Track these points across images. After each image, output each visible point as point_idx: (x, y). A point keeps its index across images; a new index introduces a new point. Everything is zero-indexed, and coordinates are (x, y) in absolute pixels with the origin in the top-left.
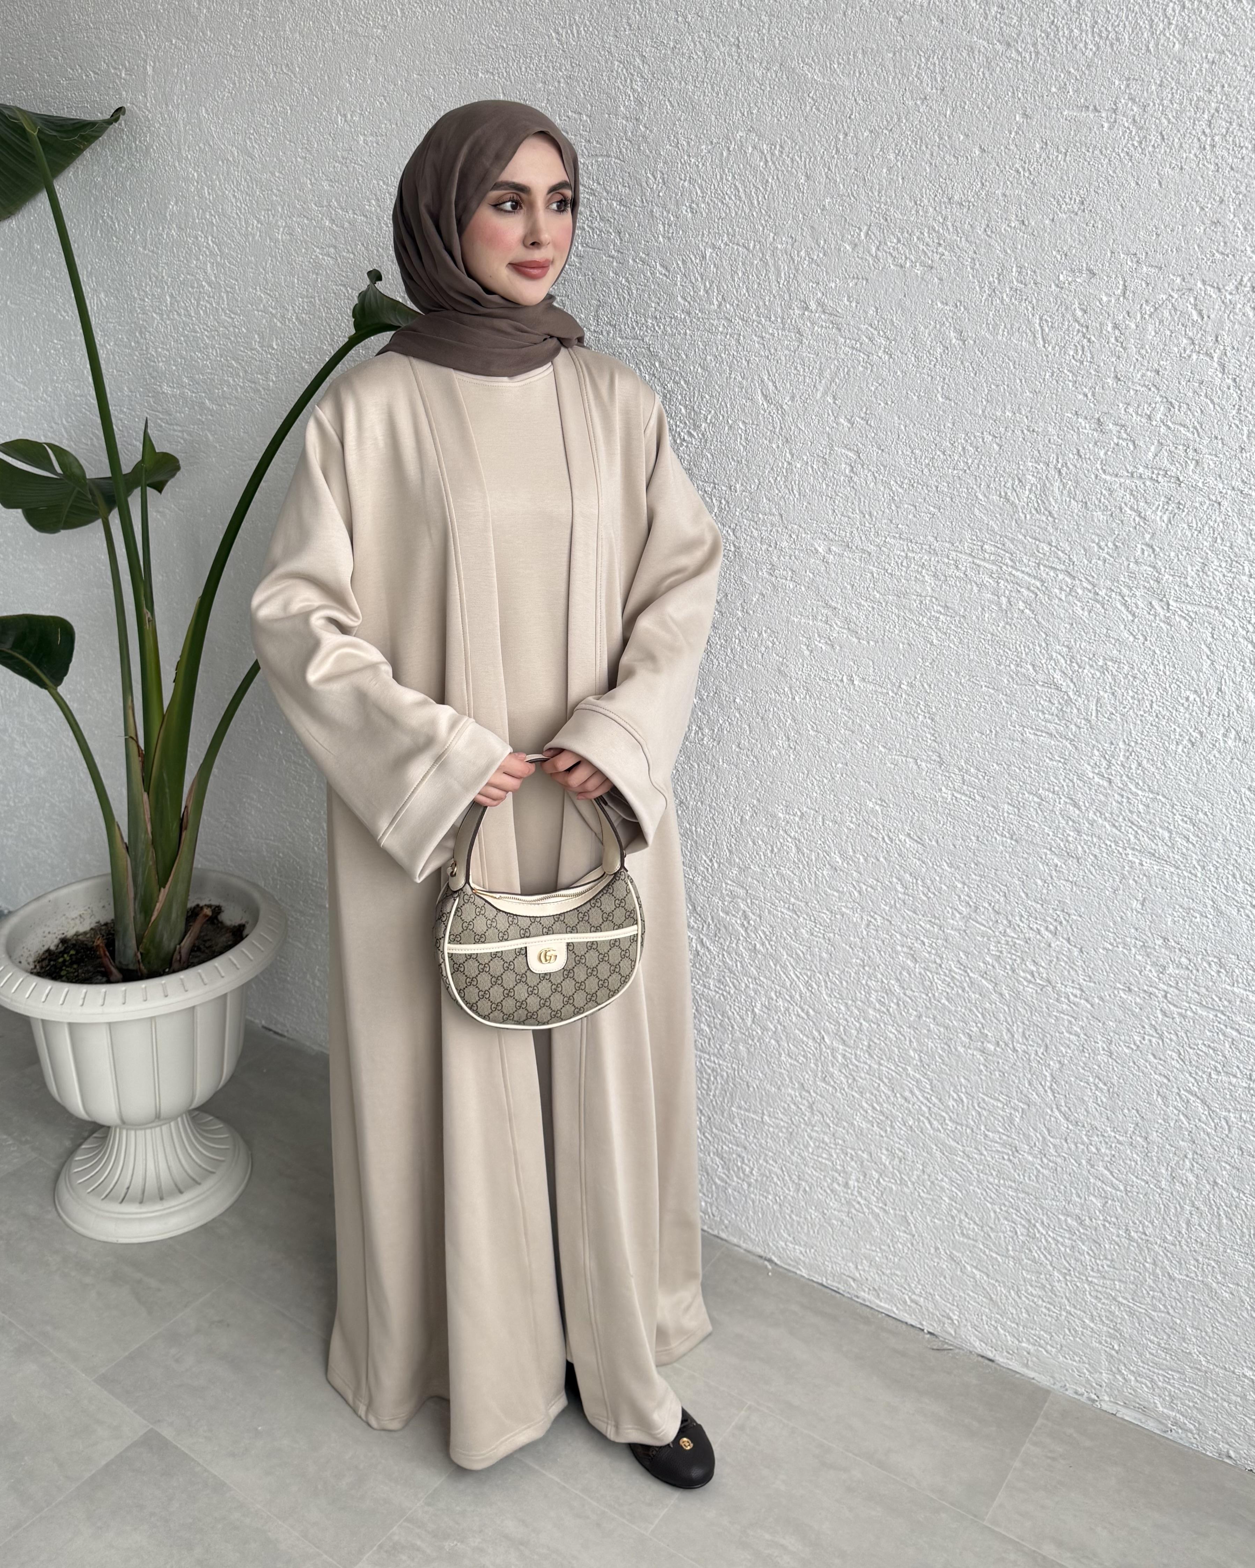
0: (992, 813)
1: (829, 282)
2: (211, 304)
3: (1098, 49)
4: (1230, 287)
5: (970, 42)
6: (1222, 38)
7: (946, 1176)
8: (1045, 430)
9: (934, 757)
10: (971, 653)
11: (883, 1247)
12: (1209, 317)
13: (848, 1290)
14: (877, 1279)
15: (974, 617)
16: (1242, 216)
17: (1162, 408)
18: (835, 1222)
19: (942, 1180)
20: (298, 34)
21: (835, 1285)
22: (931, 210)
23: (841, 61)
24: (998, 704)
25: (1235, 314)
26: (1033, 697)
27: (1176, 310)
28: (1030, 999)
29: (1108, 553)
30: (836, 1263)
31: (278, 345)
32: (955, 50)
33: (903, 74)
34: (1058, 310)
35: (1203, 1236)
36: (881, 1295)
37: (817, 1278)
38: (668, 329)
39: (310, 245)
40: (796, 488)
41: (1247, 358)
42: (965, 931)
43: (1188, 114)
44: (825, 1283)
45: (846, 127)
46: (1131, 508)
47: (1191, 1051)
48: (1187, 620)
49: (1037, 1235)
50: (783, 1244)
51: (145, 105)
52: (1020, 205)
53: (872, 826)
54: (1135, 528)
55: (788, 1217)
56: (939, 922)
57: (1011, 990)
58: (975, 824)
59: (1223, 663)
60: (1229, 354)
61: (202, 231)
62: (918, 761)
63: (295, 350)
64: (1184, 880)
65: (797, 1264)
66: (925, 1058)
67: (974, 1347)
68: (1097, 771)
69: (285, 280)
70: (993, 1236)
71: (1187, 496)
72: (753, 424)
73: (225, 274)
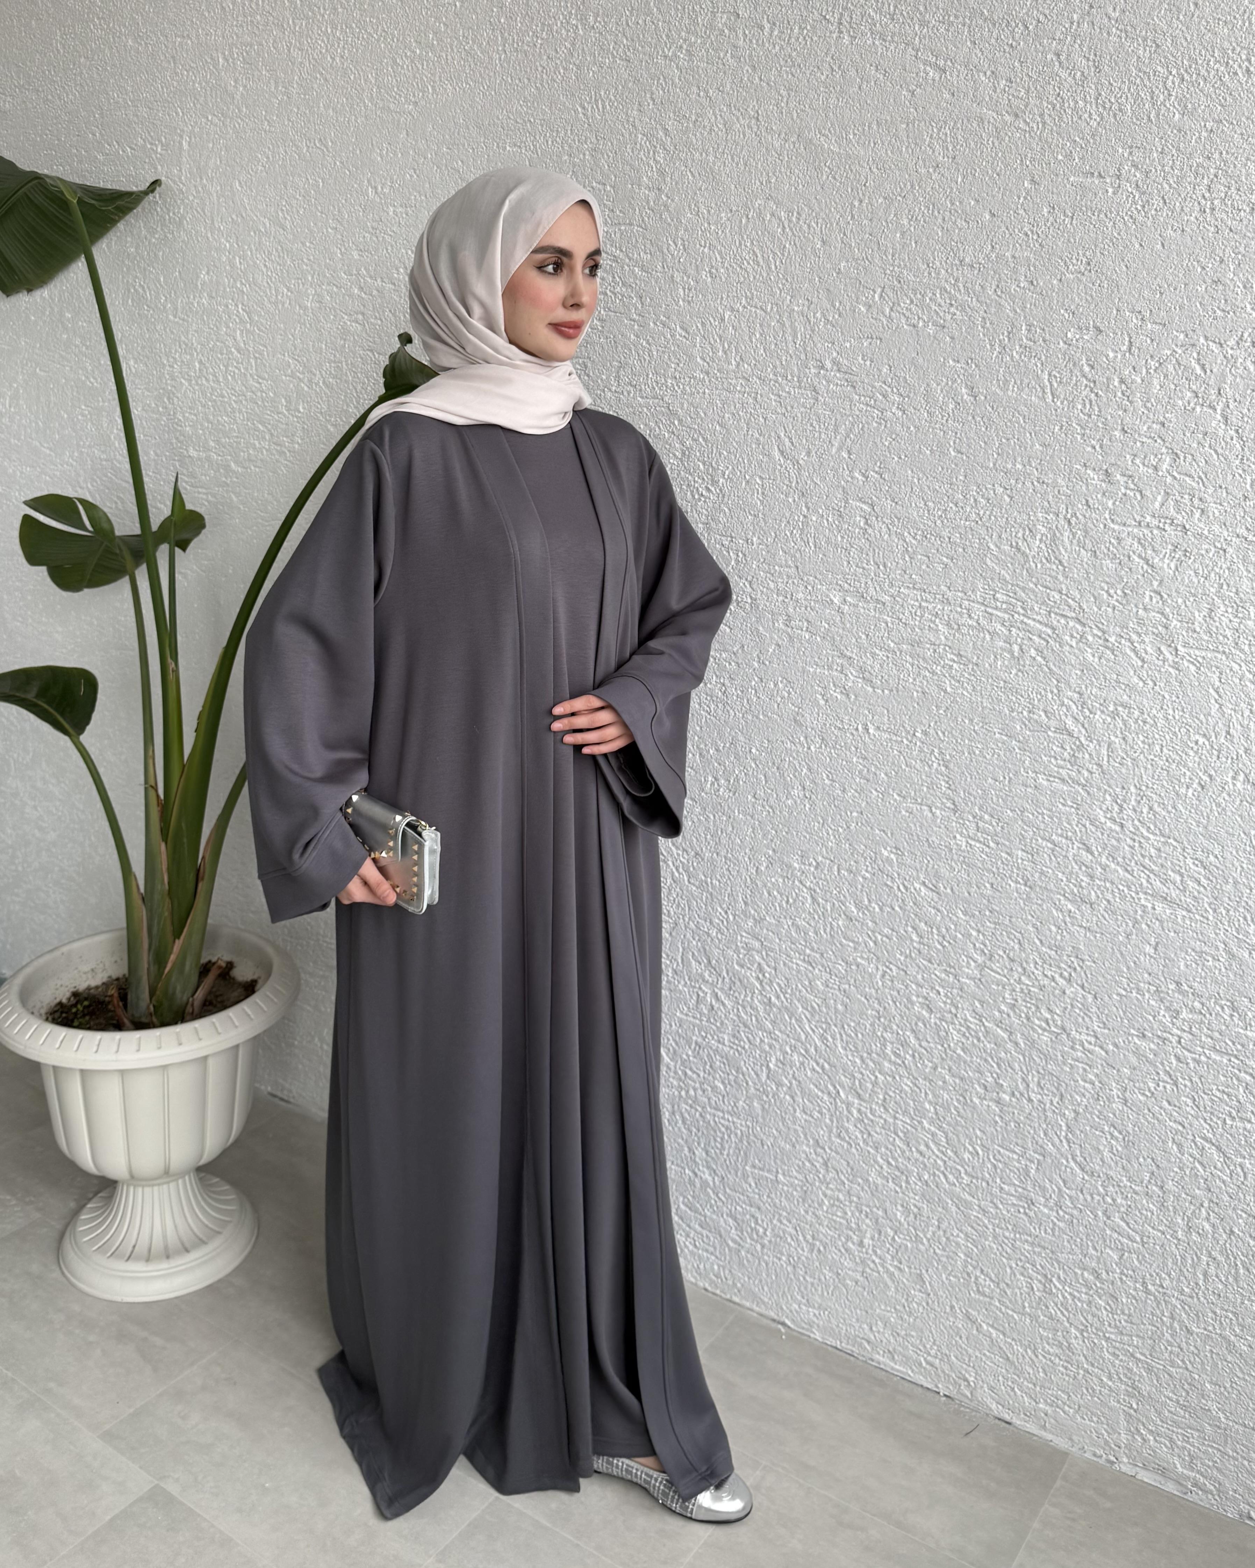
0: (1006, 859)
1: (844, 341)
2: (240, 371)
3: (1102, 119)
4: (1232, 342)
5: (980, 113)
6: (1219, 108)
7: (961, 1231)
8: (1055, 481)
9: (949, 805)
10: (984, 700)
11: (898, 1307)
12: (1211, 371)
13: (862, 1353)
14: (892, 1341)
15: (987, 665)
16: (1241, 275)
17: (1168, 459)
18: (848, 1282)
19: (958, 1236)
20: (331, 111)
21: (849, 1348)
22: (943, 272)
23: (856, 131)
24: (1011, 750)
25: (1237, 368)
26: (1046, 743)
27: (1179, 364)
28: (1044, 1046)
29: (1117, 601)
30: (850, 1325)
31: (304, 408)
32: (965, 121)
33: (916, 144)
34: (1066, 366)
35: (1221, 1287)
36: (896, 1357)
37: (831, 1341)
38: (687, 388)
39: (338, 312)
40: (811, 541)
41: (1249, 410)
42: (980, 980)
43: (1189, 179)
44: (839, 1347)
45: (861, 195)
46: (1140, 556)
47: (1205, 1097)
48: (1195, 665)
49: (1054, 1291)
50: (797, 1307)
51: (180, 179)
52: (1029, 266)
53: (887, 875)
54: (1143, 576)
55: (801, 1279)
56: (953, 970)
57: (1026, 1038)
58: (989, 871)
59: (1230, 706)
60: (1231, 407)
61: (233, 300)
62: (934, 810)
63: (321, 413)
64: (1196, 923)
65: (811, 1326)
66: (940, 1110)
67: (991, 1409)
68: (1108, 816)
69: (313, 346)
70: (1009, 1293)
71: (1193, 543)
72: (770, 479)
73: (254, 341)
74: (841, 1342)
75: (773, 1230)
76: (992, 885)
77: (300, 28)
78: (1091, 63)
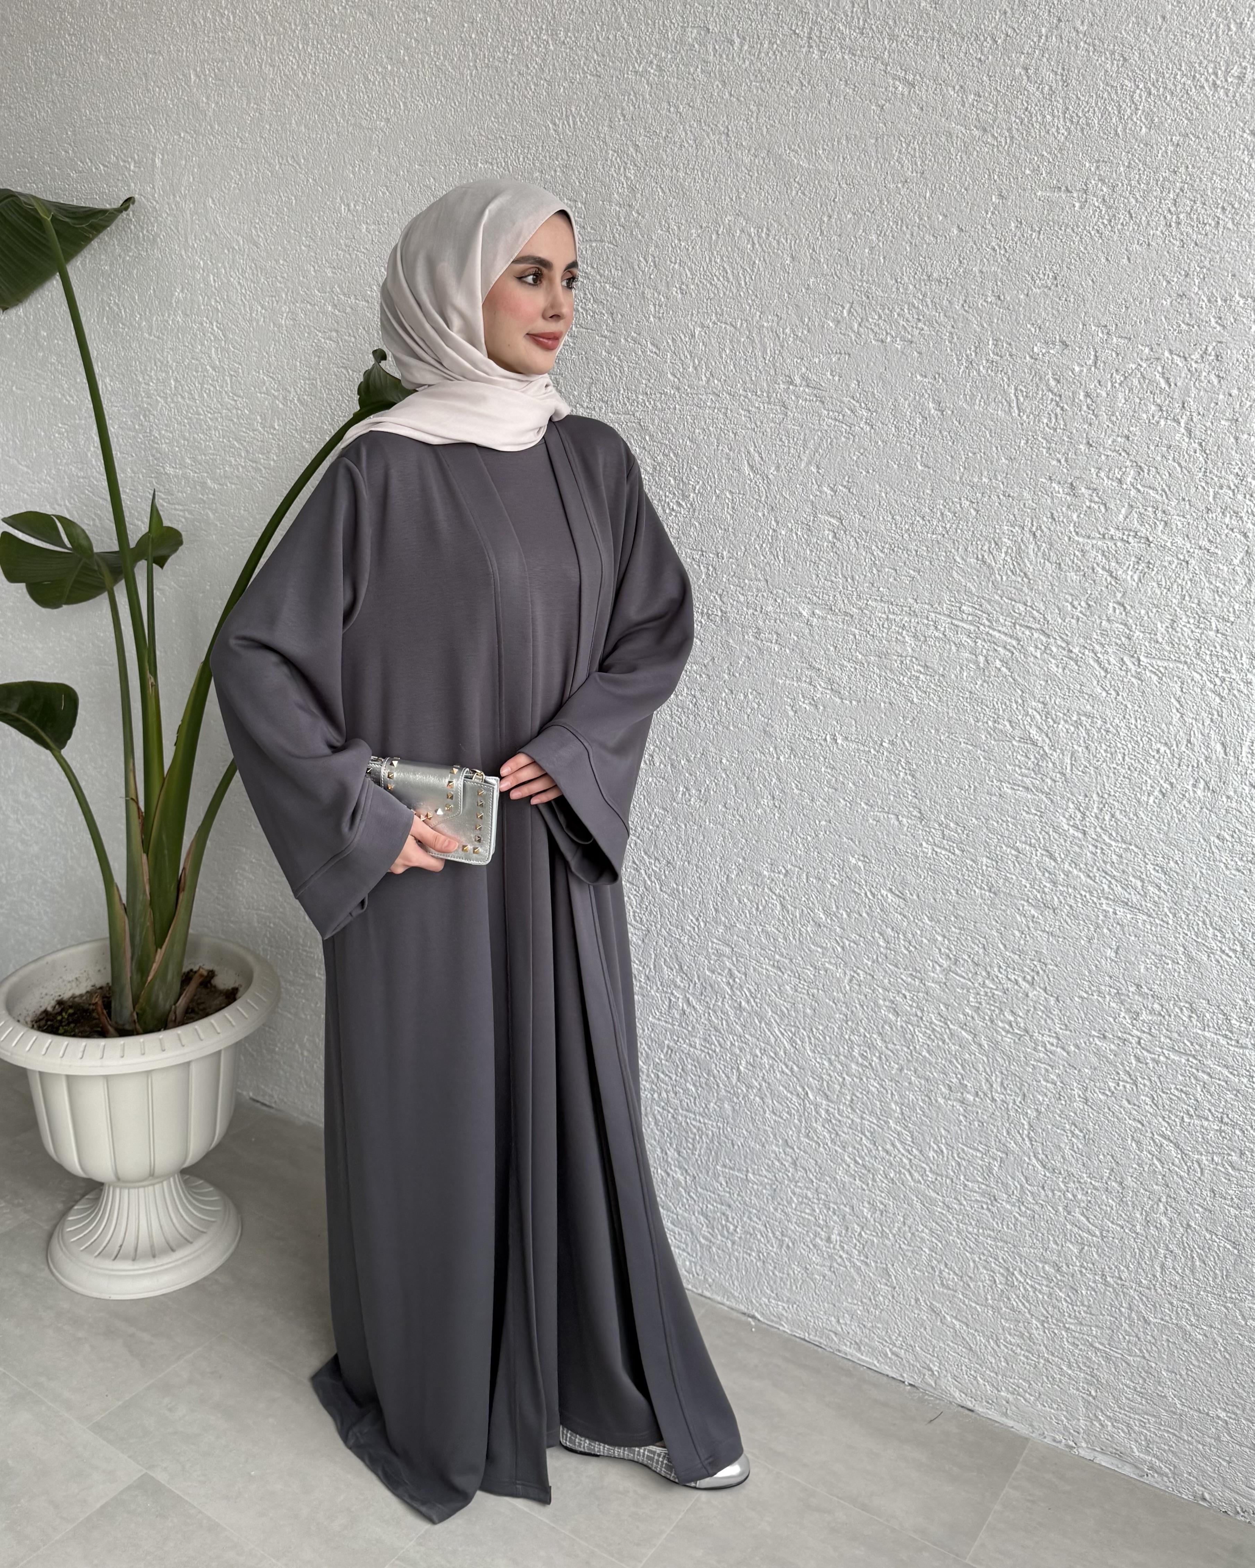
0: (971, 866)
1: (813, 357)
2: (215, 388)
3: (1069, 134)
4: (1196, 356)
5: (949, 128)
6: (1186, 122)
7: (926, 1227)
8: (1021, 495)
9: (915, 813)
10: (950, 711)
11: (864, 1300)
12: (1176, 385)
13: (829, 1344)
14: (859, 1333)
15: (953, 676)
16: (1206, 289)
17: (1132, 472)
18: (817, 1276)
19: (923, 1231)
20: (303, 128)
21: (817, 1339)
22: (911, 287)
23: (825, 147)
24: (976, 760)
25: (1201, 381)
26: (1010, 753)
27: (1144, 378)
28: (1007, 1048)
29: (1081, 612)
30: (818, 1317)
31: (279, 425)
32: (934, 136)
33: (885, 159)
34: (1032, 380)
35: (1177, 1279)
36: (862, 1348)
37: (800, 1333)
38: (658, 404)
39: (312, 329)
40: (781, 554)
41: (1212, 423)
42: (945, 984)
43: (1155, 193)
44: (807, 1339)
45: (830, 210)
46: (1103, 568)
47: (1164, 1095)
48: (1157, 675)
49: (1016, 1283)
50: (766, 1301)
51: (153, 196)
52: (996, 281)
53: (855, 883)
54: (1107, 587)
55: (771, 1274)
56: (918, 973)
57: (990, 1039)
58: (954, 878)
59: (1192, 715)
60: (1195, 420)
61: (207, 318)
62: (900, 817)
63: (296, 430)
64: (1156, 928)
65: (780, 1320)
66: (906, 1111)
67: (954, 1397)
68: (1071, 824)
69: (288, 364)
70: (972, 1286)
71: (1156, 555)
72: (739, 493)
73: (229, 358)
74: (809, 1334)
75: (743, 1227)
76: (957, 891)
77: (271, 44)
78: (1059, 77)
